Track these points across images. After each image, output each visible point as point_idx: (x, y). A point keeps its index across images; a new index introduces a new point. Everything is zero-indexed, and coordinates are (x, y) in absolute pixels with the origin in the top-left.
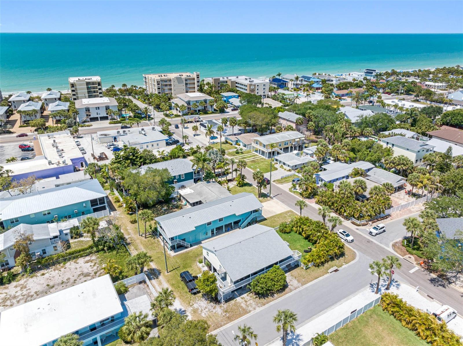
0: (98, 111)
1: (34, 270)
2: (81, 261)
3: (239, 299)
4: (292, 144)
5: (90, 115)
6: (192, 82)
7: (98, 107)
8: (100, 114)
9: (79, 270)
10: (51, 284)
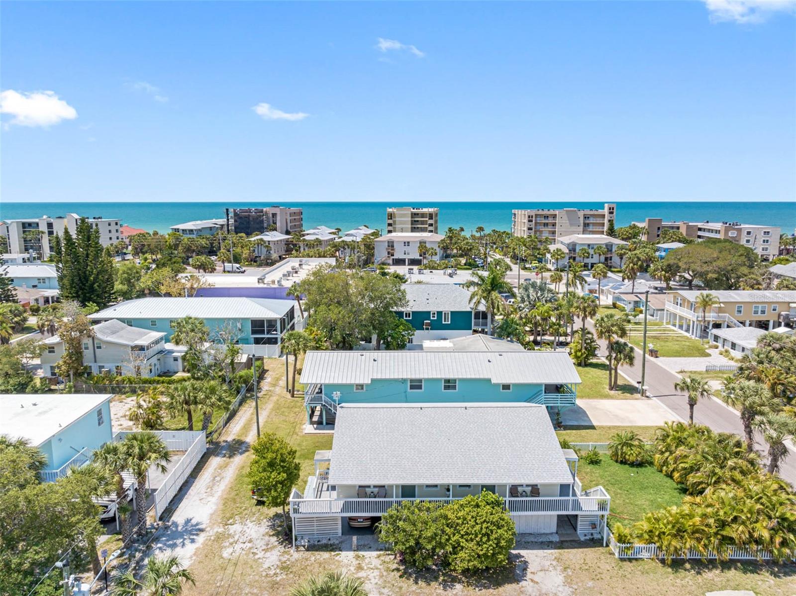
0: (406, 248)
3: (346, 556)
4: (779, 315)
5: (393, 255)
6: (599, 221)
7: (408, 243)
8: (408, 254)
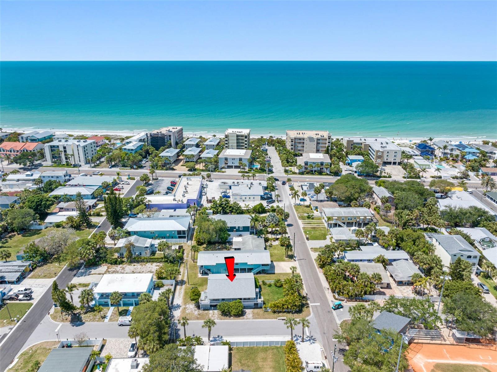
0: (233, 161)
1: (131, 262)
2: (155, 264)
3: (211, 312)
6: (324, 141)
7: (234, 158)
8: (234, 164)
9: (150, 269)
10: (135, 271)
